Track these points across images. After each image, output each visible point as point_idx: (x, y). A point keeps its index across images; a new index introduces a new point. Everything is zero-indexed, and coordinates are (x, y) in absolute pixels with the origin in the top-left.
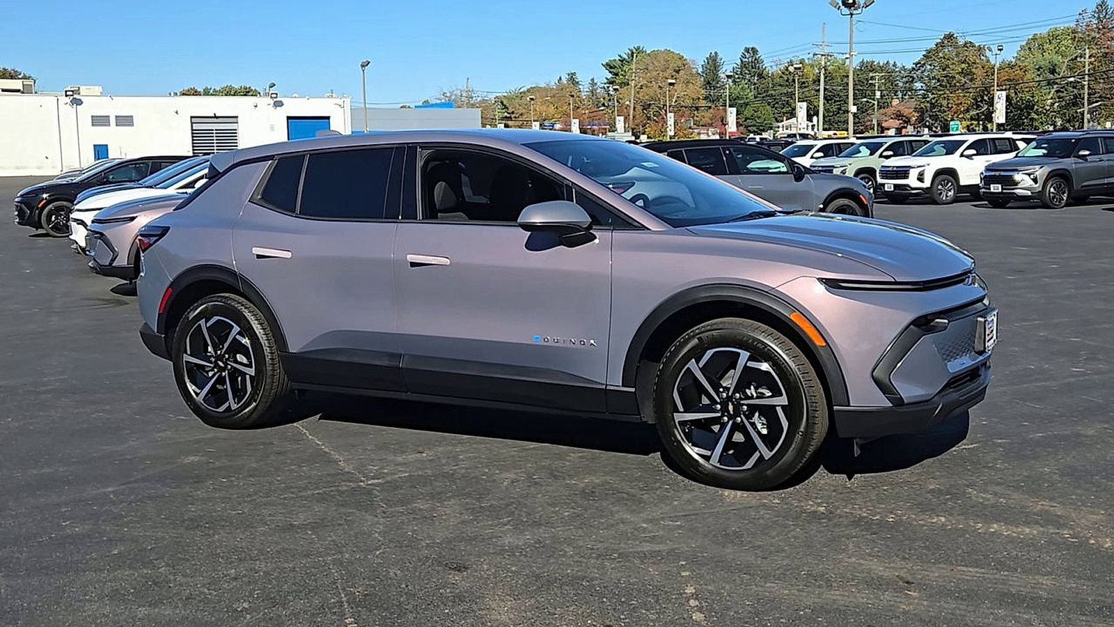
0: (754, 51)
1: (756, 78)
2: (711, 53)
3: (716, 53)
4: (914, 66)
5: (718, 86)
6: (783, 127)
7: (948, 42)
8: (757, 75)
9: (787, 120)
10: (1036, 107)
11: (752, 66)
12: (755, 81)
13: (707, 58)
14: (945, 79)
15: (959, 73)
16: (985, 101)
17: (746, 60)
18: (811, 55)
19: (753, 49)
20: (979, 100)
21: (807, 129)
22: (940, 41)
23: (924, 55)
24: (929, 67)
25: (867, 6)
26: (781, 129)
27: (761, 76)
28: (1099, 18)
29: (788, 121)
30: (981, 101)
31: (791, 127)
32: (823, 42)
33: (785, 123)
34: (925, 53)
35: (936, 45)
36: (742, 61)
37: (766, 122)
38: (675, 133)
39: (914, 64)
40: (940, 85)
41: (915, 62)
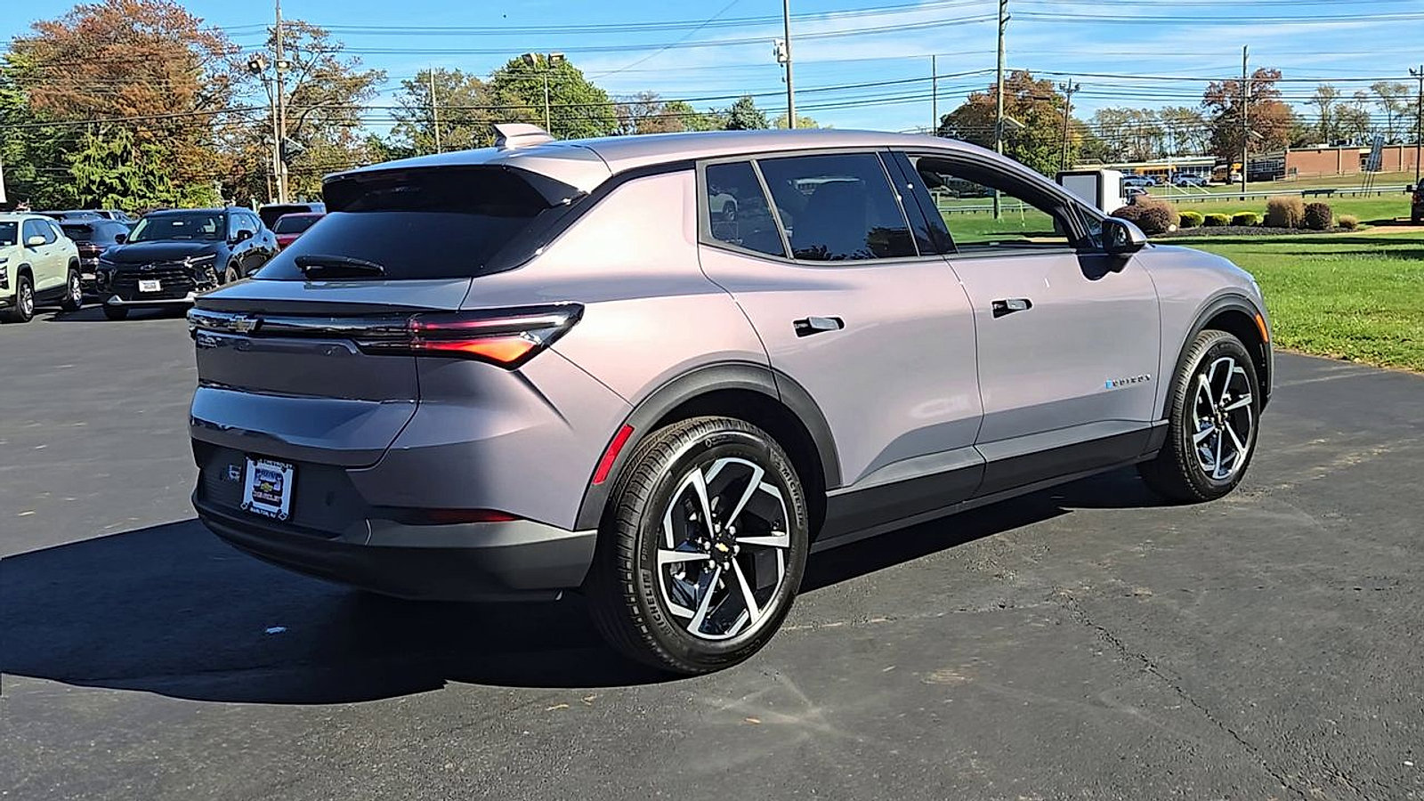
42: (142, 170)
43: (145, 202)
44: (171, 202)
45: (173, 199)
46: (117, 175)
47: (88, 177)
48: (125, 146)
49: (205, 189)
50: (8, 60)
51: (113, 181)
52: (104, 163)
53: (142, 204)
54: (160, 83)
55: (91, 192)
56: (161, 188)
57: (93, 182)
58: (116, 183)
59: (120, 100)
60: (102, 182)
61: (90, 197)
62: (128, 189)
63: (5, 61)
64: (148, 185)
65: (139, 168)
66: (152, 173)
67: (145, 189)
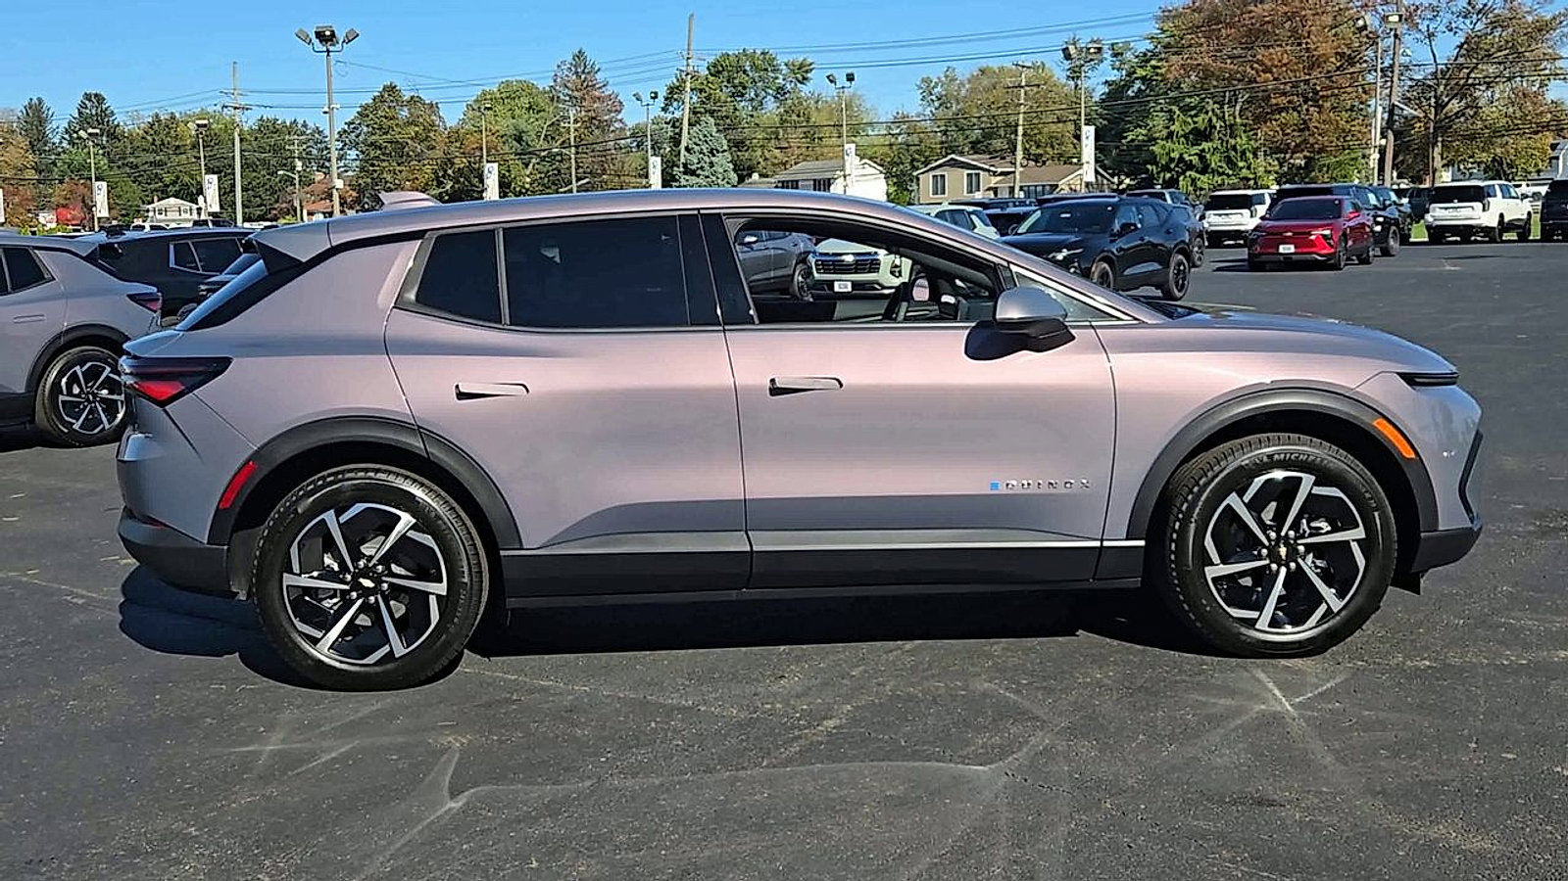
0: (100, 99)
1: (104, 138)
2: (31, 99)
3: (39, 100)
4: (346, 127)
5: (47, 148)
6: (154, 211)
7: (389, 95)
8: (105, 134)
9: (158, 201)
10: (513, 185)
11: (97, 120)
12: (104, 142)
13: (25, 107)
14: (389, 145)
15: (412, 139)
16: (449, 175)
17: (88, 111)
18: (219, 108)
19: (96, 95)
20: (440, 175)
21: (191, 214)
22: (378, 94)
23: (358, 113)
24: (365, 129)
25: (350, 41)
26: (151, 214)
27: (113, 135)
28: (577, 73)
29: (161, 202)
30: (443, 176)
31: (166, 211)
32: (235, 89)
33: (156, 204)
34: (359, 110)
35: (374, 100)
36: (80, 113)
37: (130, 203)
38: (6, 219)
39: (346, 123)
40: (383, 154)
41: (347, 121)
42: (1224, 144)
43: (1223, 180)
44: (1249, 179)
45: (1251, 176)
46: (1197, 151)
47: (1168, 154)
48: (1210, 120)
49: (1353, 159)
50: (1162, 29)
51: (1191, 158)
52: (1187, 138)
53: (1220, 182)
54: (1300, 44)
55: (1170, 170)
56: (1241, 164)
57: (1172, 160)
58: (1195, 160)
59: (1255, 65)
60: (1181, 159)
61: (1168, 175)
62: (1209, 165)
63: (1159, 31)
64: (1230, 162)
65: (1222, 143)
66: (1234, 148)
67: (1224, 165)
